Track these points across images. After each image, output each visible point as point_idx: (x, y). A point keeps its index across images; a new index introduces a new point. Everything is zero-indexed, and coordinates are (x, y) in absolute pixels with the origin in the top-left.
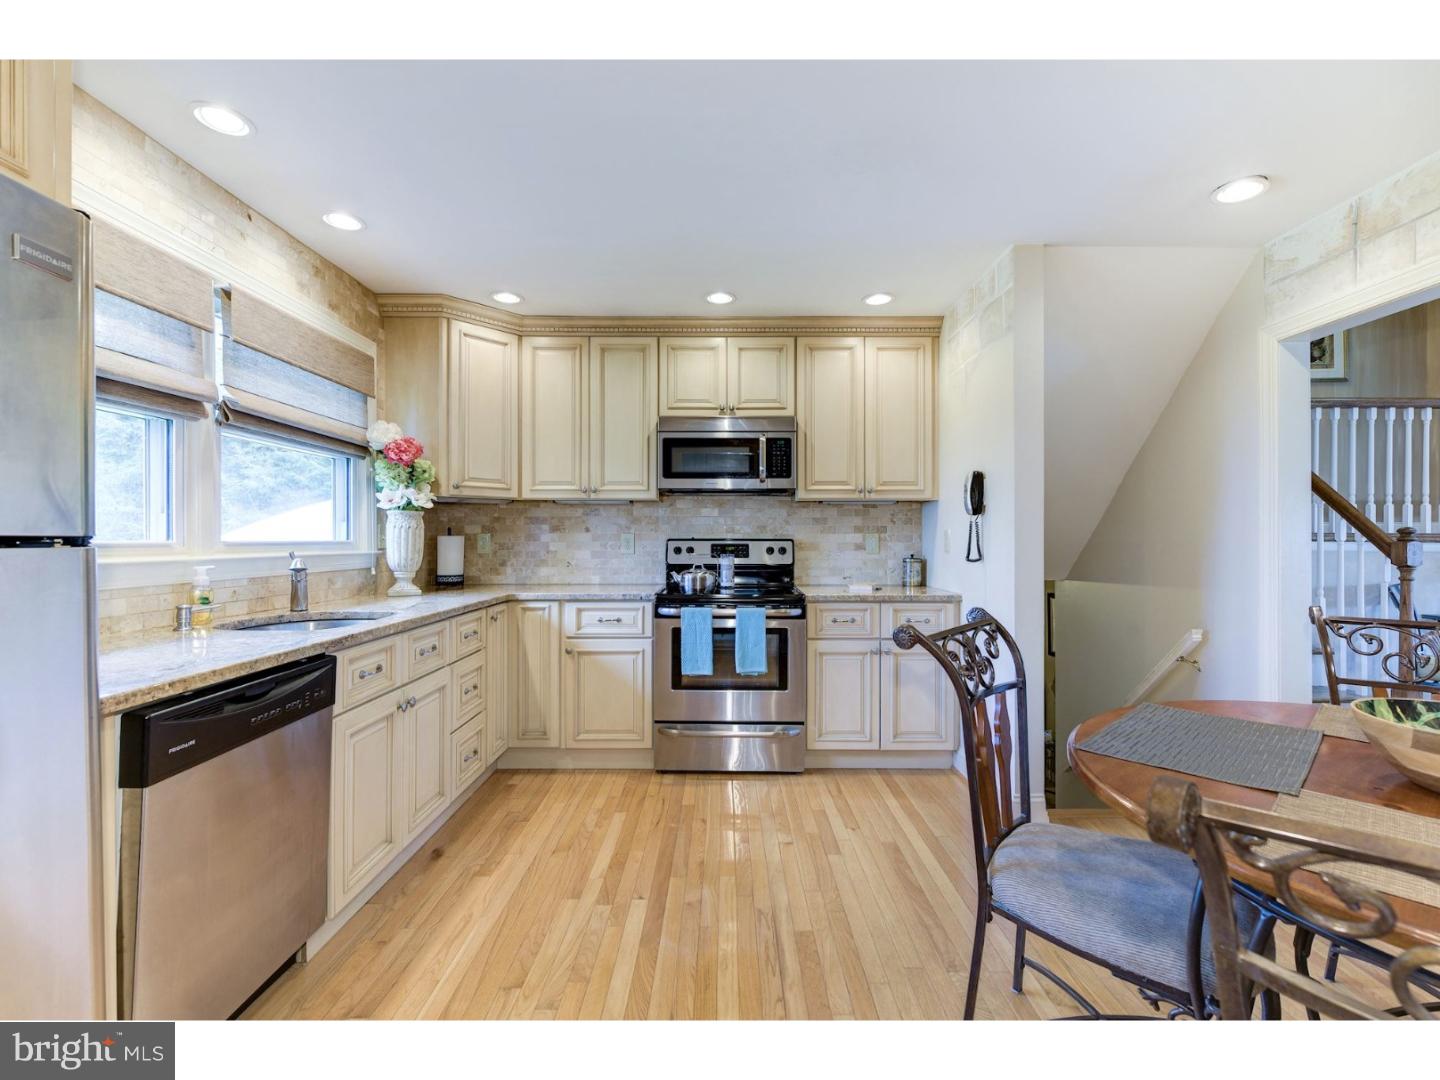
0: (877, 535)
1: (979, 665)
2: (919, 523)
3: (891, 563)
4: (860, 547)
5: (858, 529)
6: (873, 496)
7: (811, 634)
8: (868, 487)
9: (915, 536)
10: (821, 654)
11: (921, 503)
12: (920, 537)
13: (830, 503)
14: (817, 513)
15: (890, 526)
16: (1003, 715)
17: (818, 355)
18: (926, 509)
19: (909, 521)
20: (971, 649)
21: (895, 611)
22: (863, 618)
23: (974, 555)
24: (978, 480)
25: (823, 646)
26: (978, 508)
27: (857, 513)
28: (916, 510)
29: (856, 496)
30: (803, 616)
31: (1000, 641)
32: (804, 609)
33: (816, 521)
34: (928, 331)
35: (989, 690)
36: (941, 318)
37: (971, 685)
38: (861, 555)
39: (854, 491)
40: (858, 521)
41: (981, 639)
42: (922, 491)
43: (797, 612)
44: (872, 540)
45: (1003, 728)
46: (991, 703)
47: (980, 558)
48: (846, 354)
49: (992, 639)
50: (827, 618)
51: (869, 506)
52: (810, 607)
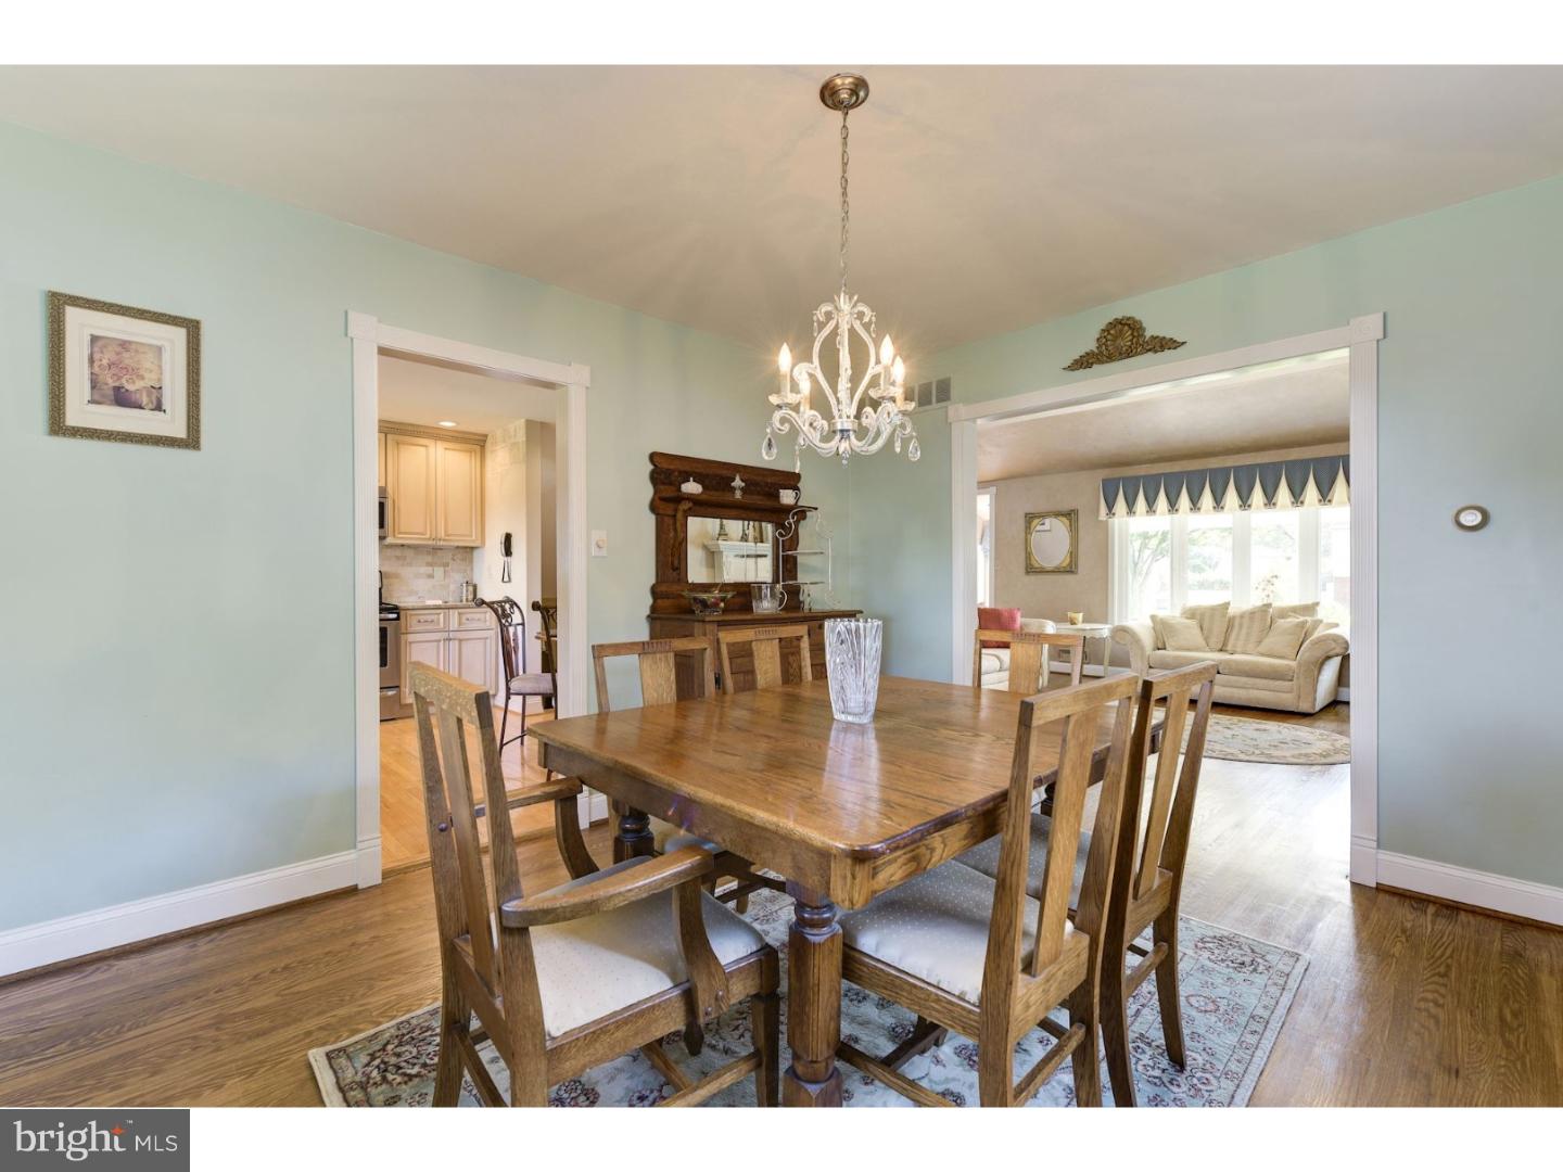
0: (442, 569)
1: (506, 616)
2: (471, 561)
3: (452, 587)
4: (431, 576)
5: (429, 564)
6: (442, 543)
7: (403, 631)
8: (439, 537)
9: (469, 568)
10: (410, 643)
11: (472, 548)
12: (472, 569)
13: (409, 546)
14: (398, 552)
15: (451, 562)
16: (515, 634)
17: (402, 448)
18: (476, 553)
19: (463, 560)
20: (504, 610)
21: (459, 614)
22: (439, 619)
23: (506, 579)
24: (508, 537)
25: (411, 638)
26: (508, 552)
27: (428, 553)
28: (468, 552)
29: (430, 542)
30: (398, 619)
31: (515, 608)
32: (398, 614)
33: (398, 558)
34: (477, 443)
35: (510, 625)
36: (486, 436)
37: (503, 621)
38: (430, 582)
39: (429, 539)
40: (429, 559)
41: (507, 606)
42: (473, 541)
43: (394, 616)
44: (439, 572)
45: (515, 640)
46: (511, 630)
47: (510, 581)
48: (423, 449)
49: (512, 607)
50: (414, 621)
51: (436, 549)
52: (402, 613)
